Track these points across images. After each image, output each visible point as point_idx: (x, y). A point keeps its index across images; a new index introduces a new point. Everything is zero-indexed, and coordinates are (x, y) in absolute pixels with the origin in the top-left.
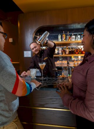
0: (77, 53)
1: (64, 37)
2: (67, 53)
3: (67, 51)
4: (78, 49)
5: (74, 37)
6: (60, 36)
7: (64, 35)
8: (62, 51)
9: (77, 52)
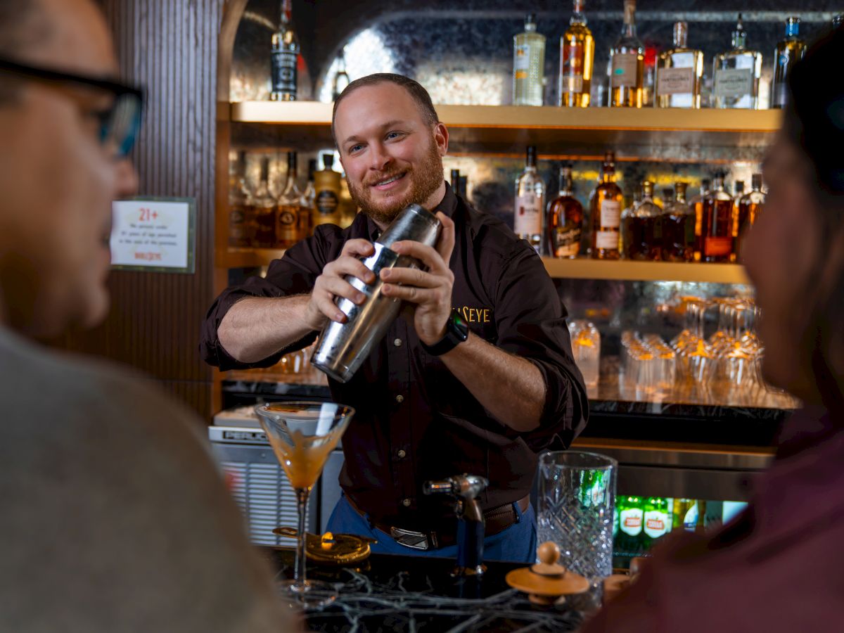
0: (713, 246)
1: (581, 55)
2: (604, 241)
3: (607, 219)
4: (728, 205)
5: (689, 62)
6: (539, 44)
7: (578, 31)
8: (548, 216)
9: (723, 230)
